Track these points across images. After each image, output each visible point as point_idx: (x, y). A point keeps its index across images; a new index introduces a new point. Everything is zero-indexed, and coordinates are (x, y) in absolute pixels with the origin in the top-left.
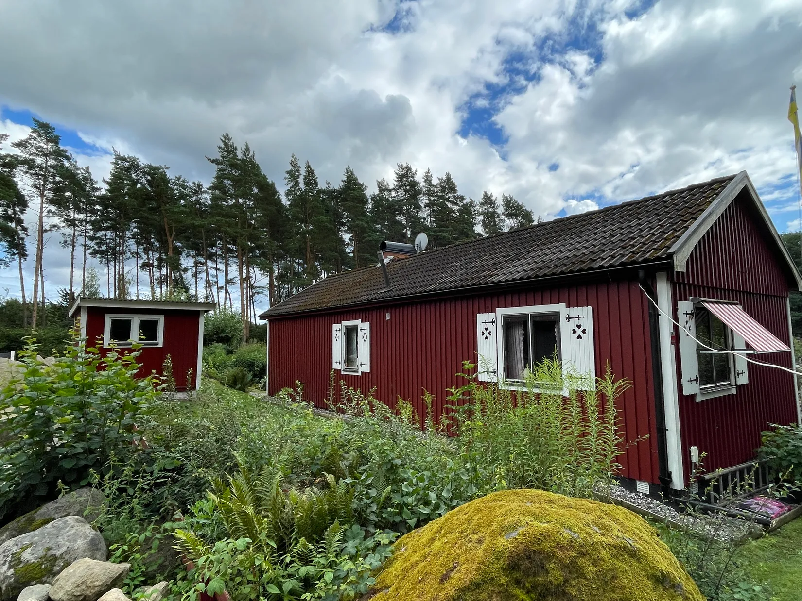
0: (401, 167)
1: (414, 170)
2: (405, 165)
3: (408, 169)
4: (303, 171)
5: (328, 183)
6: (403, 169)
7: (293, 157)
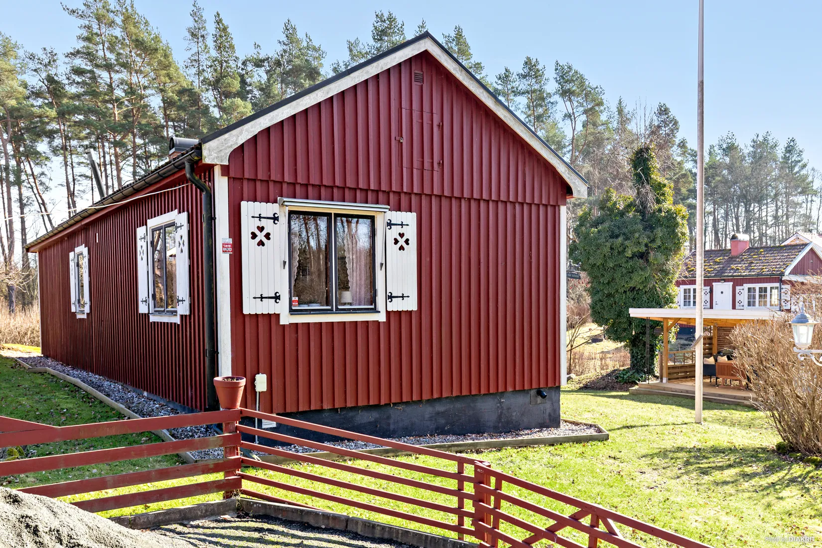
0: (380, 17)
1: (399, 22)
2: (386, 16)
3: (391, 19)
4: (211, 28)
5: (257, 46)
6: (384, 21)
7: (194, 5)
